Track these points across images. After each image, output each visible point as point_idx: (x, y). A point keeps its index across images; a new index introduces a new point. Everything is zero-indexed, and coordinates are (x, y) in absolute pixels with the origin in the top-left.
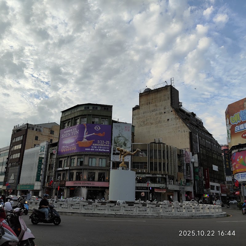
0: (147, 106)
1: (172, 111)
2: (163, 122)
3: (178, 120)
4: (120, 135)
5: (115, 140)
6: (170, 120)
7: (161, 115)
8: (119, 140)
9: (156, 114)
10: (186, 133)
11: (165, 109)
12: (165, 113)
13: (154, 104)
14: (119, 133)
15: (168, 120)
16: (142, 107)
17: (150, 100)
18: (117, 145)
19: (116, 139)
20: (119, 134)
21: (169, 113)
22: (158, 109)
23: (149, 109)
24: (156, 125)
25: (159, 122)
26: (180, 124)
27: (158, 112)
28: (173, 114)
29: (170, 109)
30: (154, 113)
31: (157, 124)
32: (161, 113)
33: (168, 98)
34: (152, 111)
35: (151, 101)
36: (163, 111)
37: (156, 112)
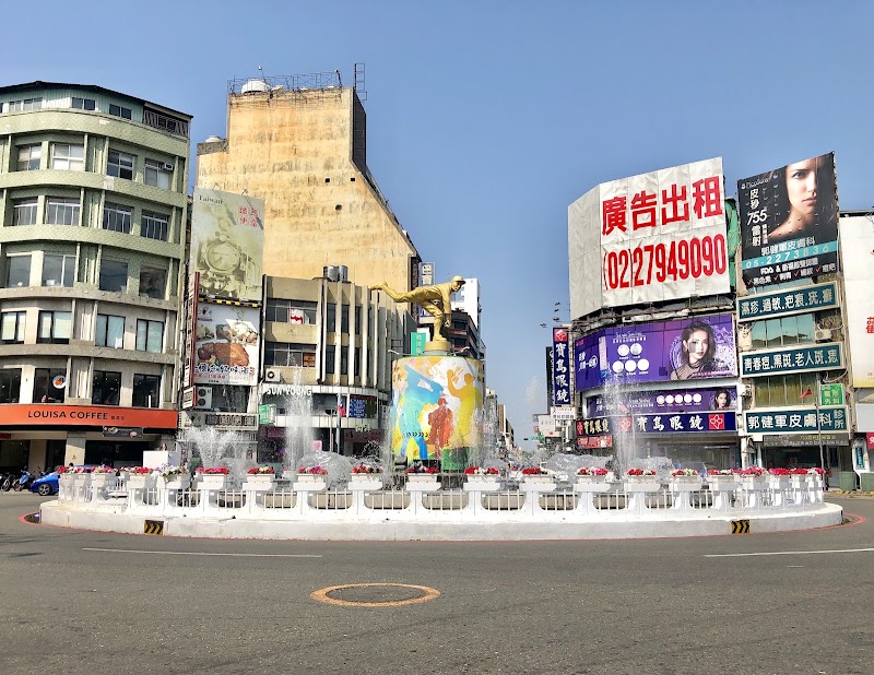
0: (259, 145)
1: (353, 180)
2: (319, 211)
3: (373, 215)
4: (222, 238)
5: (200, 253)
6: (345, 208)
7: (312, 187)
8: (217, 257)
9: (294, 182)
10: (397, 257)
11: (328, 166)
12: (328, 181)
13: (288, 144)
14: (219, 230)
15: (338, 207)
16: (238, 147)
17: (271, 126)
18: (209, 273)
19: (203, 251)
20: (217, 234)
21: (342, 183)
22: (302, 165)
23: (267, 159)
24: (293, 220)
25: (306, 209)
26: (379, 226)
27: (301, 174)
28: (359, 191)
29: (346, 171)
30: (286, 176)
31: (296, 215)
32: (311, 181)
33: (342, 130)
34: (277, 167)
35: (275, 130)
36: (321, 174)
37: (295, 173)
